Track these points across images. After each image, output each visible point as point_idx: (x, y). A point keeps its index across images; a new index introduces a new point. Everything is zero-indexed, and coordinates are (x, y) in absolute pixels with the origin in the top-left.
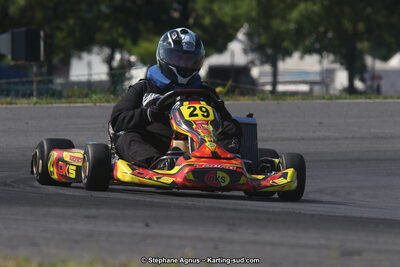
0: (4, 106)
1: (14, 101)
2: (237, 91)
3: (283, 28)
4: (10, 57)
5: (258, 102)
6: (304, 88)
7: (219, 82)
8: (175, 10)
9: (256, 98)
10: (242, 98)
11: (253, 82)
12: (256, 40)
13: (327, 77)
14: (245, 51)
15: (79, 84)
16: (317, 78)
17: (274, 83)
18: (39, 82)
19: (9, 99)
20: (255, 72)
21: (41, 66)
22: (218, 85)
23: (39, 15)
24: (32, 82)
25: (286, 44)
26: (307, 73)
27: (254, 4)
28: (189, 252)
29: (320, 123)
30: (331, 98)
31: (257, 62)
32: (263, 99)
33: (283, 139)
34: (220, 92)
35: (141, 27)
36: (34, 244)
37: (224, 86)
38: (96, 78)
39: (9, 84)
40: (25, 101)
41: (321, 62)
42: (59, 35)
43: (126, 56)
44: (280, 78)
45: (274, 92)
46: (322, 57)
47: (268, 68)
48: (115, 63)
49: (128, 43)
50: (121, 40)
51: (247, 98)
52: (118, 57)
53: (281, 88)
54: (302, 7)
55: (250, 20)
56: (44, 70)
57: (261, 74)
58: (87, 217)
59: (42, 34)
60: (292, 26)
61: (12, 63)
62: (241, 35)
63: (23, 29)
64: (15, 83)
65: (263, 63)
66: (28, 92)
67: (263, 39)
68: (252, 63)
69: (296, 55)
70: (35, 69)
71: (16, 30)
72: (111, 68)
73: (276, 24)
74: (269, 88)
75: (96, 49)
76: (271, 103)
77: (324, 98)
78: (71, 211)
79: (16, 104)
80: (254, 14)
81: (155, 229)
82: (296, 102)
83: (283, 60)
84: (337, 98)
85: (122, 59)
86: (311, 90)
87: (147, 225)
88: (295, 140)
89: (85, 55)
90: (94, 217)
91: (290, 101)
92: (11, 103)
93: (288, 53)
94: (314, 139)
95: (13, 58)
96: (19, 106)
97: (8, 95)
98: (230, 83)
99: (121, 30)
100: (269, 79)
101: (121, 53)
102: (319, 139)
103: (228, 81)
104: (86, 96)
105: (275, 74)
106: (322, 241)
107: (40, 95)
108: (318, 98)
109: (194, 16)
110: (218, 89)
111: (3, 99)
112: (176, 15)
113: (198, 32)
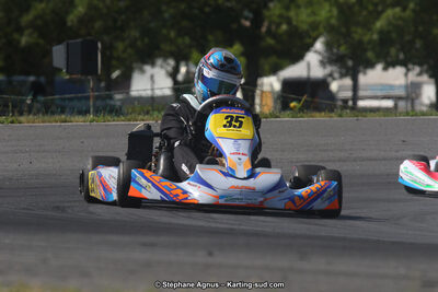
0: (58, 124)
3: (366, 38)
4: (64, 70)
5: (336, 118)
6: (389, 103)
7: (293, 96)
8: (246, 19)
9: (333, 114)
10: (317, 114)
11: (332, 96)
12: (335, 50)
13: (413, 92)
14: (323, 63)
15: (140, 99)
16: (402, 93)
17: (355, 98)
18: (97, 98)
19: (63, 116)
20: (334, 86)
21: (98, 80)
22: (293, 100)
23: (98, 25)
24: (88, 98)
25: (370, 54)
26: (391, 87)
27: (335, 11)
29: (404, 141)
30: (416, 115)
31: (336, 75)
32: (340, 116)
33: (363, 160)
34: (291, 109)
35: (210, 37)
37: (299, 101)
38: (158, 93)
39: (63, 99)
40: (81, 118)
41: (406, 75)
42: (120, 46)
43: (192, 68)
44: (361, 93)
45: (353, 107)
46: (408, 70)
47: (348, 82)
48: (180, 77)
49: (195, 55)
51: (323, 114)
52: (183, 70)
53: (361, 103)
55: (331, 29)
56: (103, 84)
57: (341, 88)
58: (144, 245)
59: (99, 45)
60: (375, 37)
61: (68, 77)
62: (319, 45)
63: (79, 40)
64: (71, 99)
65: (342, 76)
66: (84, 108)
67: (343, 49)
68: (331, 75)
69: (379, 67)
70: (92, 84)
71: (72, 41)
72: (176, 82)
73: (358, 33)
75: (159, 62)
76: (349, 120)
77: (407, 114)
78: (126, 239)
79: (70, 121)
80: (333, 21)
81: (218, 258)
82: (377, 118)
83: (365, 73)
84: (423, 114)
85: (188, 72)
86: (396, 106)
87: (210, 254)
88: (376, 160)
89: (148, 68)
90: (152, 245)
91: (371, 117)
92: (65, 121)
93: (371, 65)
95: (67, 72)
96: (74, 123)
97: (63, 112)
98: (305, 97)
99: (187, 40)
100: (349, 94)
101: (187, 65)
103: (303, 95)
104: (148, 113)
105: (355, 88)
106: (402, 271)
107: (97, 112)
108: (401, 114)
109: (266, 24)
110: (292, 105)
111: (57, 117)
112: (247, 23)
113: (270, 41)
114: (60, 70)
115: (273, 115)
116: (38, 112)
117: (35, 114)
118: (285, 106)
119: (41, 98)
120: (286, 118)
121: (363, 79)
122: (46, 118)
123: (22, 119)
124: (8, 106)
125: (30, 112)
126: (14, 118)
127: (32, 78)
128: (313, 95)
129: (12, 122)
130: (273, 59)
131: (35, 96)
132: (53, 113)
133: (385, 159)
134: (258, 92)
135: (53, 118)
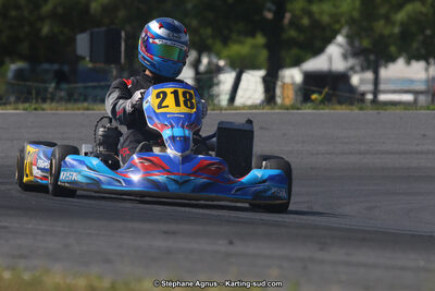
0: (81, 112)
1: (91, 107)
2: (334, 100)
3: (386, 32)
4: (88, 59)
5: (356, 111)
6: (408, 98)
7: (315, 89)
8: (269, 10)
9: (354, 107)
10: (339, 107)
11: (352, 89)
12: (357, 44)
14: (345, 57)
16: (422, 87)
17: (376, 92)
19: (86, 105)
20: (355, 80)
21: (121, 69)
22: (314, 92)
23: (122, 14)
25: (392, 49)
26: (412, 81)
27: (357, 4)
28: (275, 272)
29: (424, 135)
31: (358, 68)
32: (361, 109)
33: (383, 153)
34: (312, 101)
36: (107, 261)
37: (320, 93)
39: (86, 88)
41: (427, 70)
43: (215, 60)
44: (382, 87)
45: (375, 101)
46: (428, 63)
47: (369, 75)
48: (202, 68)
49: (218, 45)
50: (210, 41)
51: (344, 106)
52: (205, 61)
53: (383, 97)
54: (409, 8)
55: (352, 22)
56: (126, 73)
57: (362, 81)
58: (166, 233)
59: (123, 34)
60: (396, 30)
61: (90, 65)
62: (340, 39)
63: (103, 29)
64: (94, 88)
65: (363, 69)
67: (366, 43)
68: (352, 68)
69: (401, 62)
70: (115, 73)
71: (96, 30)
72: (197, 72)
73: (380, 26)
74: (370, 97)
76: (371, 113)
77: (428, 108)
78: (148, 226)
79: (93, 109)
80: (356, 14)
81: (239, 247)
82: (398, 111)
83: (386, 67)
85: (209, 63)
86: (416, 101)
87: (231, 243)
88: (395, 153)
90: (174, 233)
91: (391, 111)
92: (88, 109)
93: (393, 59)
94: (417, 153)
95: (91, 60)
96: (97, 112)
97: (85, 100)
98: (326, 90)
99: (209, 31)
100: (370, 87)
101: (209, 57)
102: (422, 153)
103: (324, 88)
105: (376, 82)
106: (422, 263)
108: (422, 108)
109: (288, 16)
110: (314, 96)
111: (80, 105)
112: (269, 15)
113: (293, 33)
114: (83, 58)
115: (293, 107)
116: (61, 99)
117: (58, 102)
118: (306, 98)
119: (64, 86)
120: (308, 110)
121: (384, 73)
122: (69, 105)
123: (45, 106)
124: (31, 94)
125: (52, 100)
126: (37, 106)
127: (56, 67)
128: (334, 88)
129: (36, 109)
130: (295, 51)
131: (58, 84)
132: (76, 101)
133: (405, 153)
134: (279, 83)
135: (76, 106)
